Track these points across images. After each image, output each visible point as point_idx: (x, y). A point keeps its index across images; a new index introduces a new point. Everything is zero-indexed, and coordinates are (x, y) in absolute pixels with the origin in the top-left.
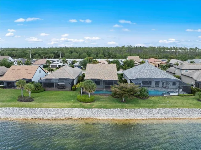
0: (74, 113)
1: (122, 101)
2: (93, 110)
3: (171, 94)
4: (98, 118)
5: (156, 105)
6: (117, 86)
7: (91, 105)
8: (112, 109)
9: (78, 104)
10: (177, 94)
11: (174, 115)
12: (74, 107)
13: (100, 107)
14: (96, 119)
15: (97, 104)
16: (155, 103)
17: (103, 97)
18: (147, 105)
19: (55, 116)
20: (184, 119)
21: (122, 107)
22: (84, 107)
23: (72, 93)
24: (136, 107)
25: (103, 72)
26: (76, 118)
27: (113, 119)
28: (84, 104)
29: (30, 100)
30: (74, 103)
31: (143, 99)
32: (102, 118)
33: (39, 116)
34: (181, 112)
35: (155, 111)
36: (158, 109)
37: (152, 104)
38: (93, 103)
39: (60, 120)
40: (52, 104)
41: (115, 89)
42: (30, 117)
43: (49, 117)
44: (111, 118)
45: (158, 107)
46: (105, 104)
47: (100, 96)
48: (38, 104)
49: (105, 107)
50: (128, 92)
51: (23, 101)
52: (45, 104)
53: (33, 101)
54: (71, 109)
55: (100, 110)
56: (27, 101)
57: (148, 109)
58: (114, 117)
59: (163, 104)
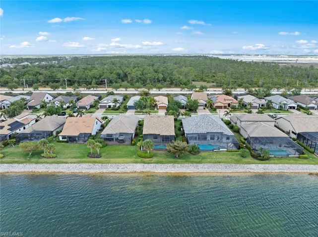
0: (138, 168)
1: (176, 157)
2: (152, 165)
3: (221, 150)
4: (156, 171)
5: (203, 161)
6: (171, 145)
7: (150, 160)
8: (166, 164)
9: (139, 160)
10: (226, 150)
11: (214, 169)
12: (137, 162)
13: (157, 163)
14: (154, 172)
15: (155, 159)
16: (204, 158)
17: (160, 152)
18: (196, 160)
19: (123, 170)
20: (221, 172)
21: (175, 162)
22: (144, 163)
23: (132, 148)
24: (186, 162)
25: (160, 125)
26: (139, 171)
27: (167, 172)
28: (144, 159)
29: (99, 156)
30: (136, 158)
31: (194, 154)
32: (158, 171)
33: (111, 170)
34: (220, 167)
35: (200, 165)
36: (202, 165)
37: (200, 160)
38: (151, 159)
39: (127, 173)
40: (118, 160)
41: (170, 147)
42: (105, 171)
43: (118, 171)
44: (165, 171)
45: (204, 163)
46: (161, 160)
47: (157, 152)
48: (107, 159)
49: (161, 162)
50: (180, 150)
51: (93, 157)
52: (112, 160)
53: (101, 157)
54: (135, 164)
55: (157, 165)
56: (97, 157)
57: (195, 164)
58: (168, 170)
59: (209, 160)
